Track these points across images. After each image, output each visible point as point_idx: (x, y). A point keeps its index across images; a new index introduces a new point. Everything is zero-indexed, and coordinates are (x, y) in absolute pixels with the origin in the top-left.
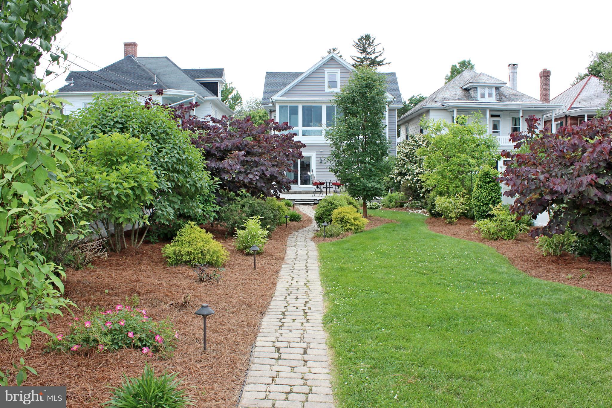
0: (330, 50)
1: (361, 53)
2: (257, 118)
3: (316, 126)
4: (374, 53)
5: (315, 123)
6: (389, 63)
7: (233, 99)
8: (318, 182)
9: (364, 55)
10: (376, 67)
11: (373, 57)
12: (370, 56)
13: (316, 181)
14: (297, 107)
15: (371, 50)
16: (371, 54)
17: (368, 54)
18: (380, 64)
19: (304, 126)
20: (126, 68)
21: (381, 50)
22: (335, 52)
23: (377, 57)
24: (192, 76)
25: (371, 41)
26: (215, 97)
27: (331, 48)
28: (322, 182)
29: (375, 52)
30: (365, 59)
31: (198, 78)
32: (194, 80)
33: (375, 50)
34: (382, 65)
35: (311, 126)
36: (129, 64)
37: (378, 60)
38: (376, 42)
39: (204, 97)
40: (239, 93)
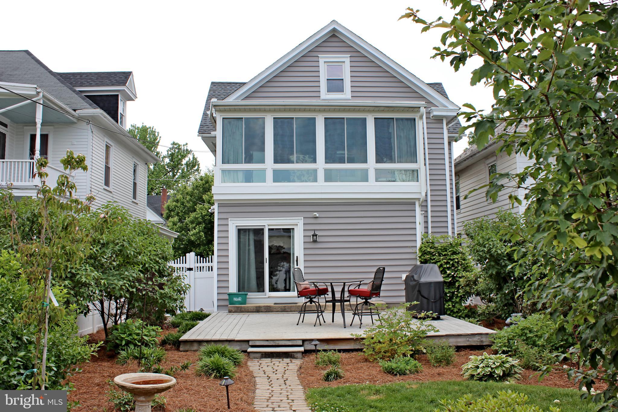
3: (304, 161)
5: (301, 156)
8: (312, 288)
13: (305, 284)
14: (263, 119)
19: (276, 161)
24: (71, 83)
28: (321, 286)
31: (81, 86)
32: (75, 91)
35: (293, 162)
39: (75, 110)
40: (195, 157)
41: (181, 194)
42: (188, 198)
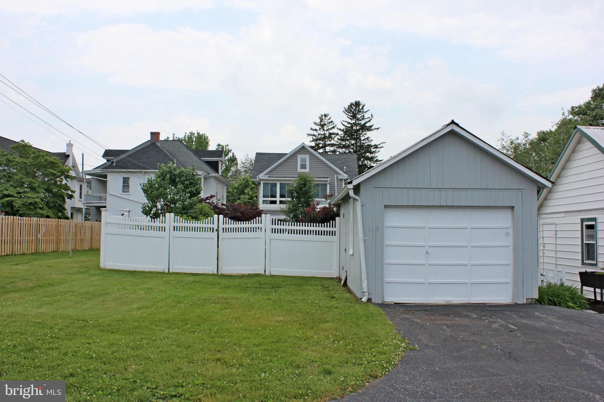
0: (322, 115)
1: (351, 119)
2: (250, 183)
4: (363, 119)
6: (378, 129)
7: (228, 160)
9: (354, 121)
10: (365, 132)
11: (363, 122)
12: (360, 122)
14: (276, 184)
15: (360, 116)
16: (361, 120)
17: (358, 120)
18: (369, 129)
19: (280, 197)
20: (152, 152)
21: (370, 116)
22: (327, 118)
23: (366, 123)
24: (200, 156)
25: (361, 108)
26: (217, 175)
27: (323, 114)
29: (365, 117)
30: (355, 124)
31: (204, 157)
32: (201, 160)
33: (364, 116)
34: (371, 130)
35: (285, 198)
36: (155, 149)
37: (368, 125)
38: (365, 109)
39: (209, 174)
40: (235, 155)
41: (231, 188)
42: (236, 191)
